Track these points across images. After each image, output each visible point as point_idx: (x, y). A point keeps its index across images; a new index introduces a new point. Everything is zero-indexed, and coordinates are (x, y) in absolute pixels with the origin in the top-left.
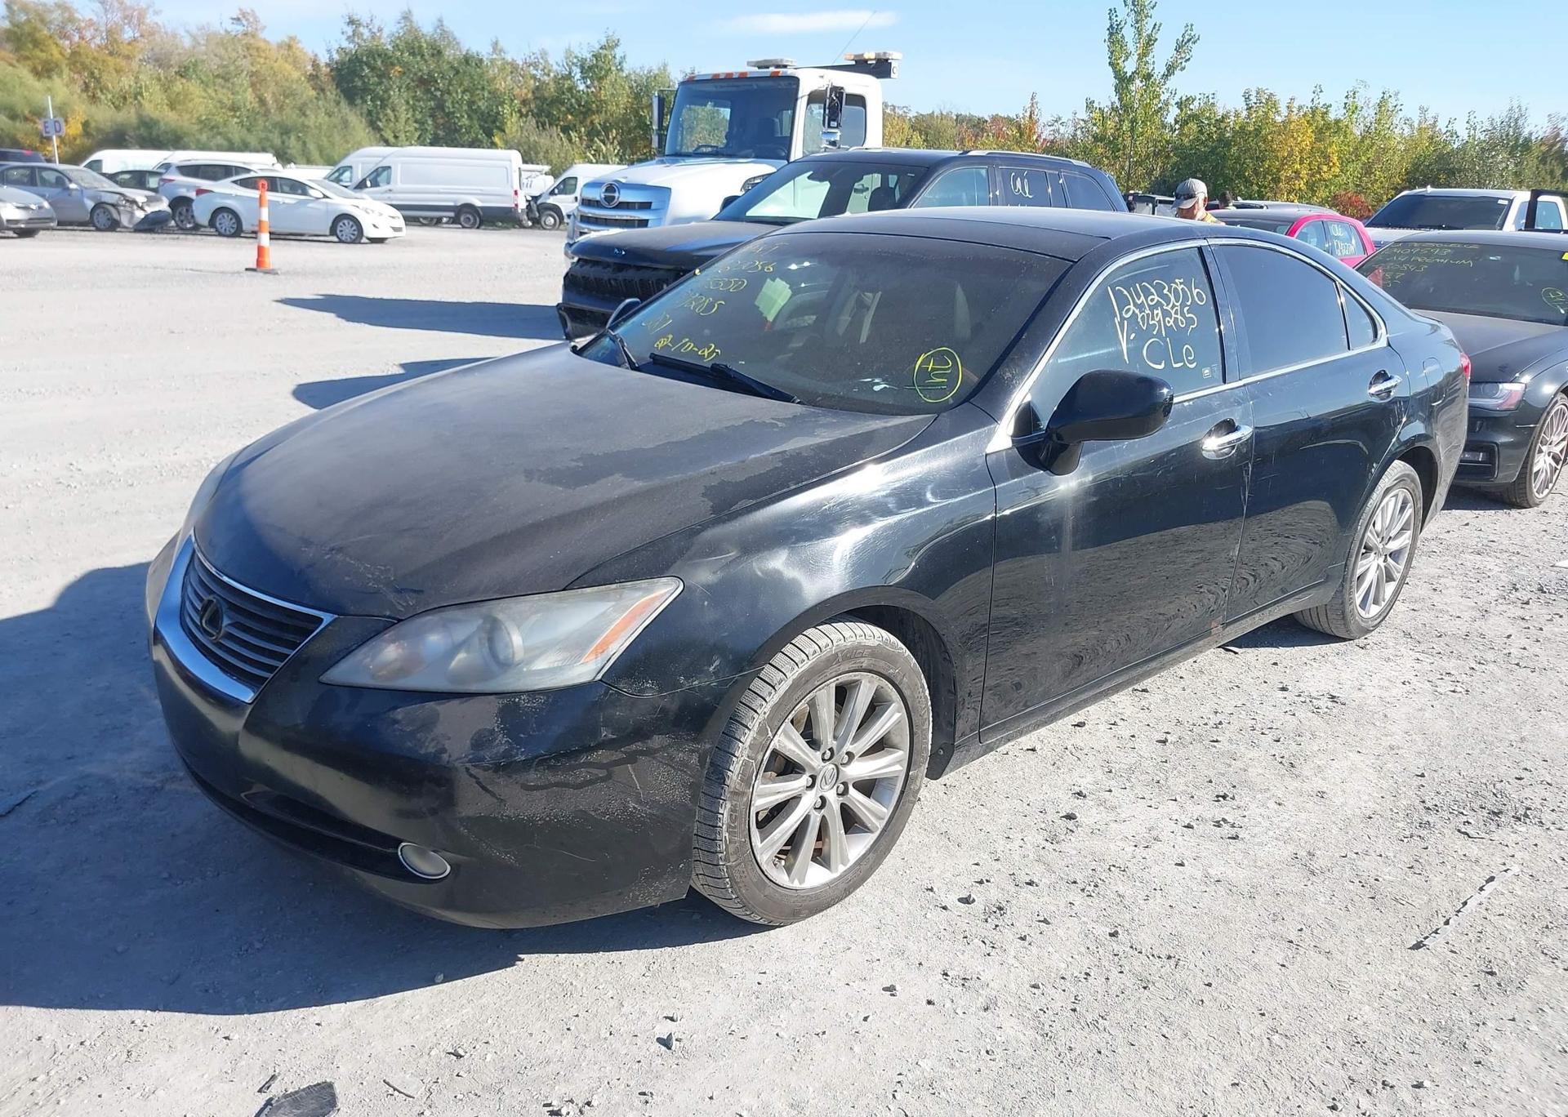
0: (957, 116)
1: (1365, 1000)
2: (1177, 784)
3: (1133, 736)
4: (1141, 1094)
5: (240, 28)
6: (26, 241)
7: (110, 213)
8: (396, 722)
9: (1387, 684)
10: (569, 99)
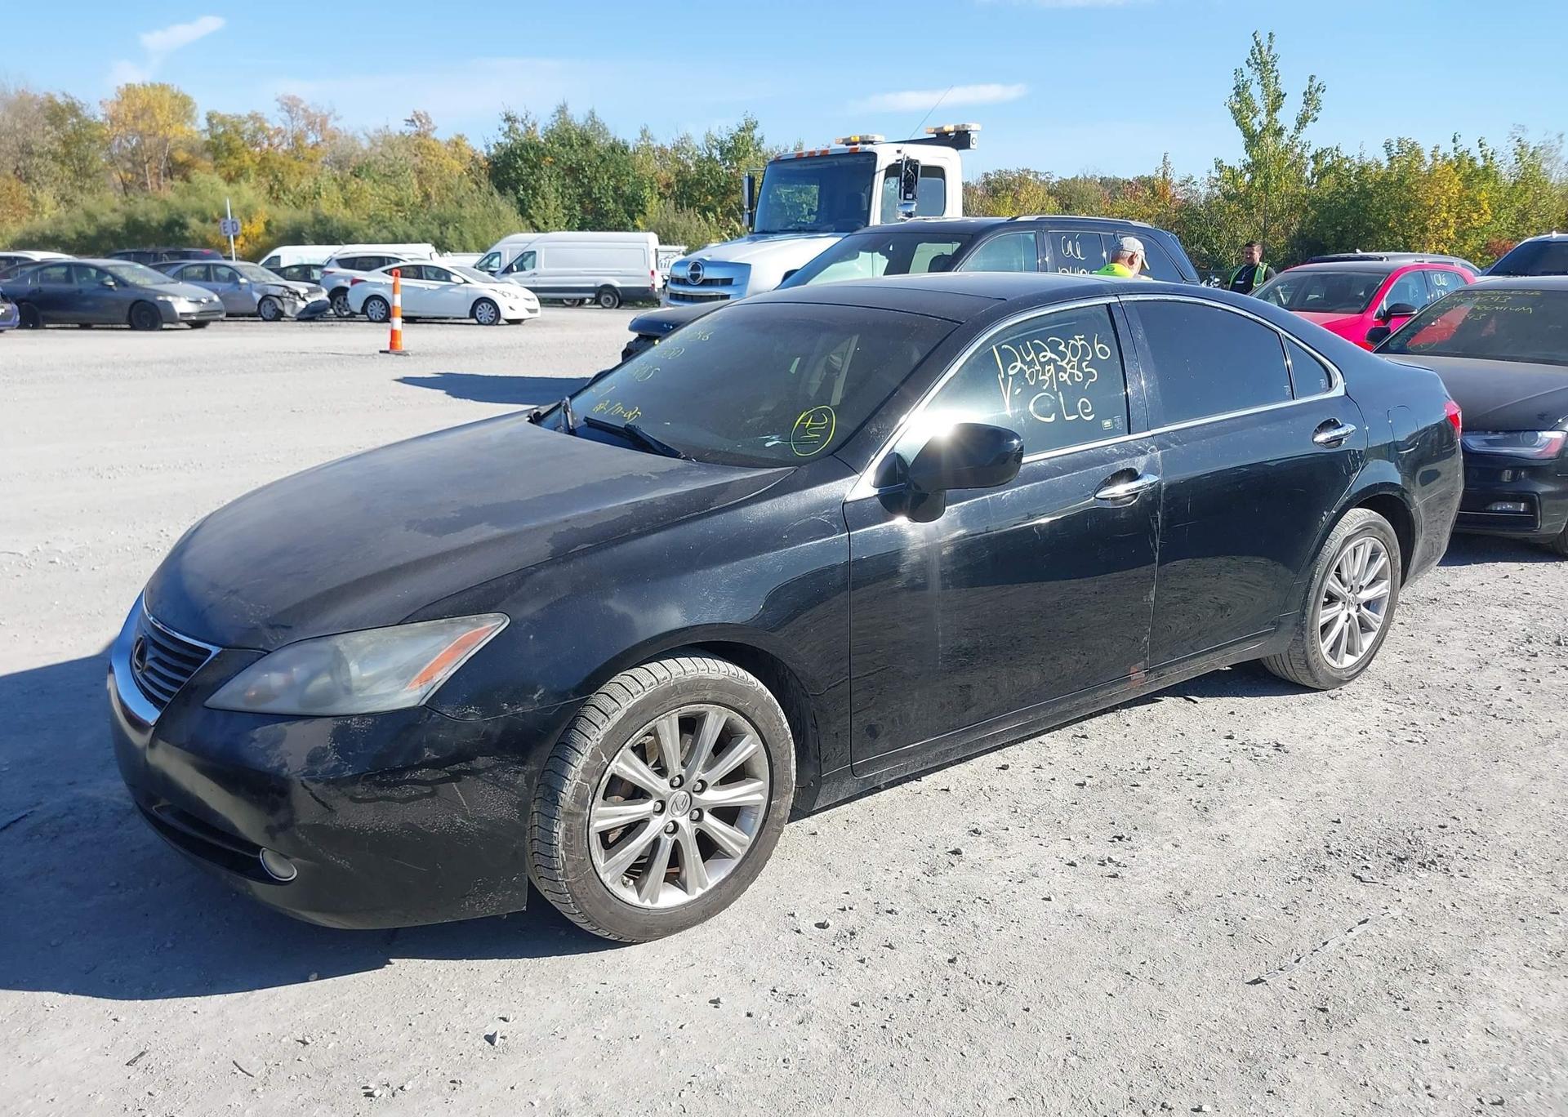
0: (1101, 179)
1: (1180, 1029)
2: (1078, 823)
3: (1053, 779)
4: (915, 1104)
5: (413, 129)
6: (198, 332)
7: (276, 305)
8: (254, 740)
9: (1342, 733)
10: (708, 181)
